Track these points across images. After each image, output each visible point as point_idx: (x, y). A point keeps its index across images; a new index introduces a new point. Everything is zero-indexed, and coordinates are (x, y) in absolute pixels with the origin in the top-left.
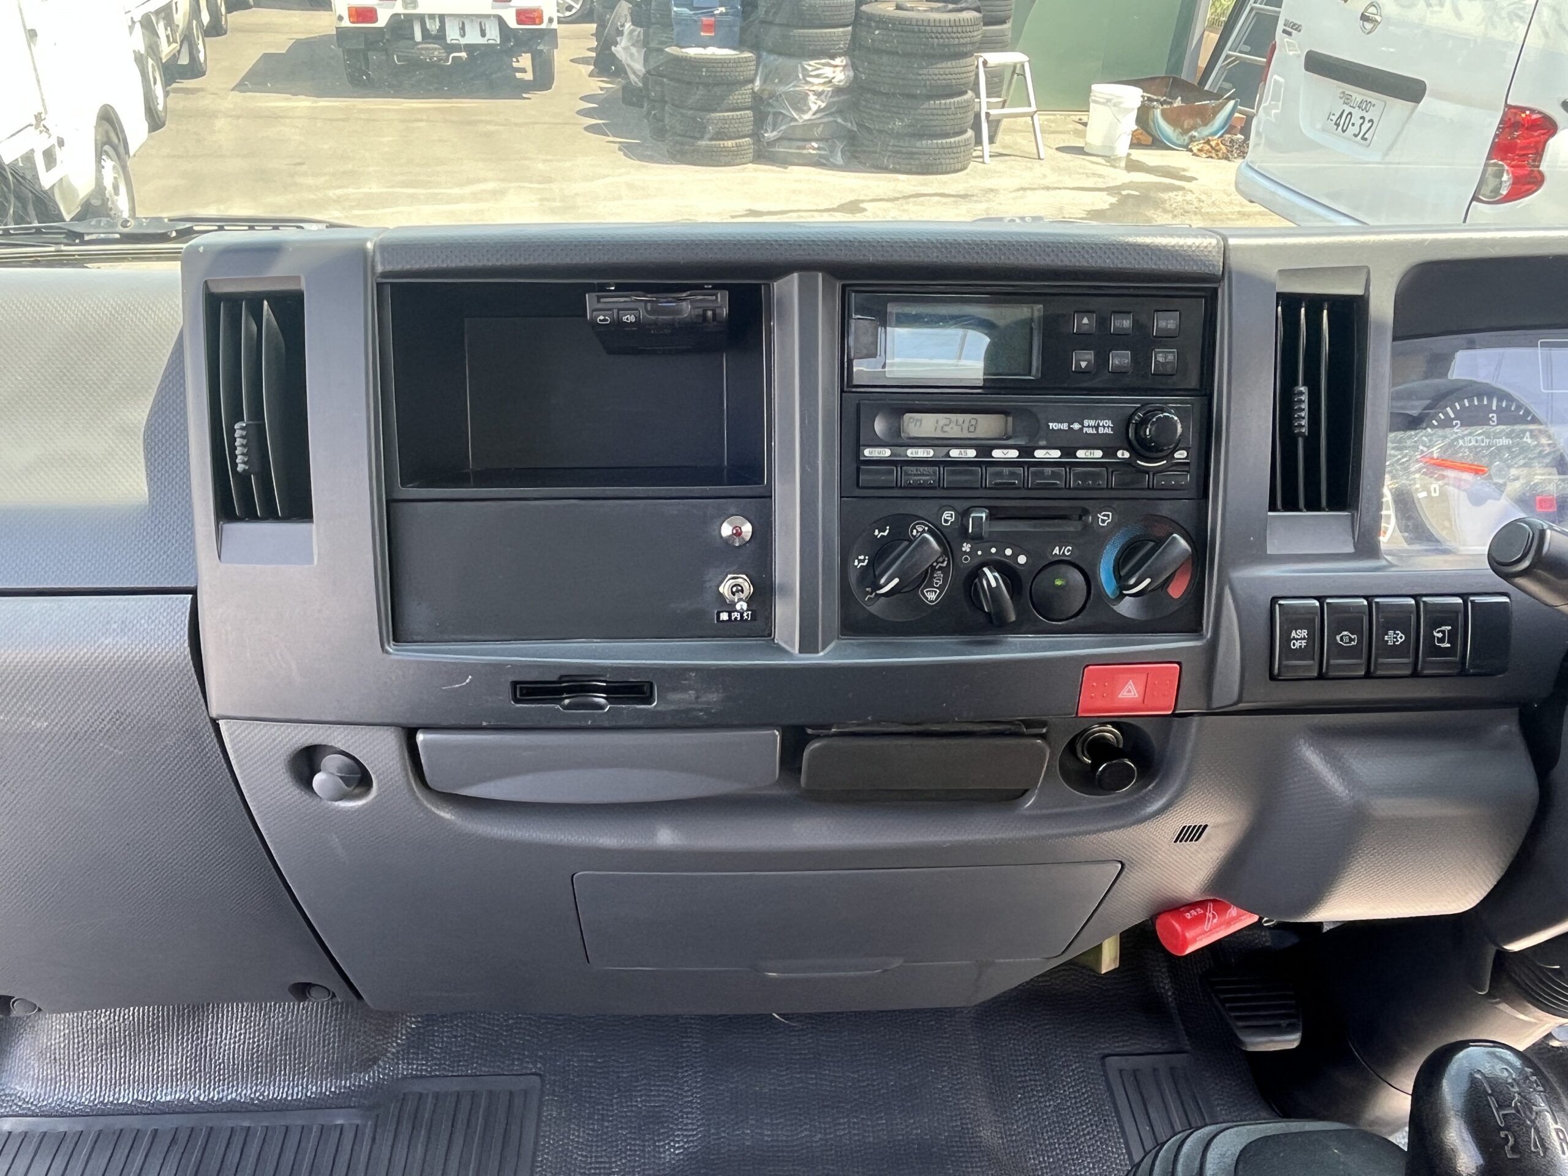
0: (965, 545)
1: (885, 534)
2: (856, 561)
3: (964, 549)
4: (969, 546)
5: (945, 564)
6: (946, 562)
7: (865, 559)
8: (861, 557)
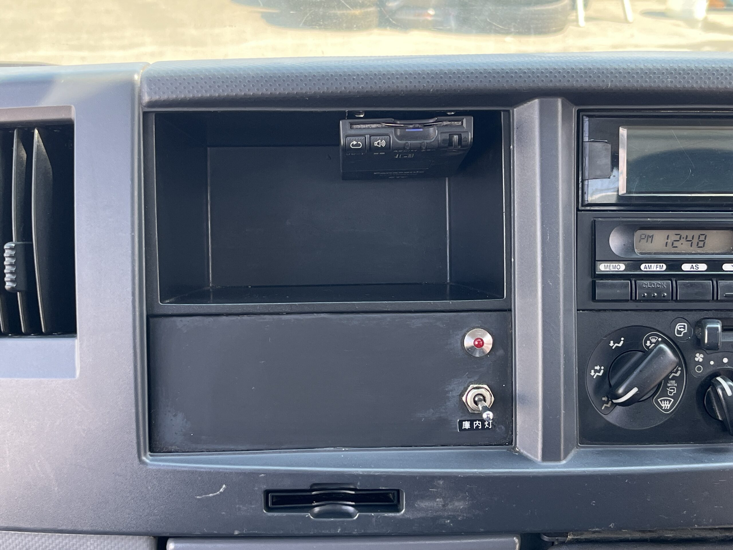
0: (697, 355)
1: (620, 345)
2: (593, 371)
3: (697, 359)
4: (702, 356)
5: (678, 374)
6: (679, 372)
7: (600, 369)
8: (597, 368)
